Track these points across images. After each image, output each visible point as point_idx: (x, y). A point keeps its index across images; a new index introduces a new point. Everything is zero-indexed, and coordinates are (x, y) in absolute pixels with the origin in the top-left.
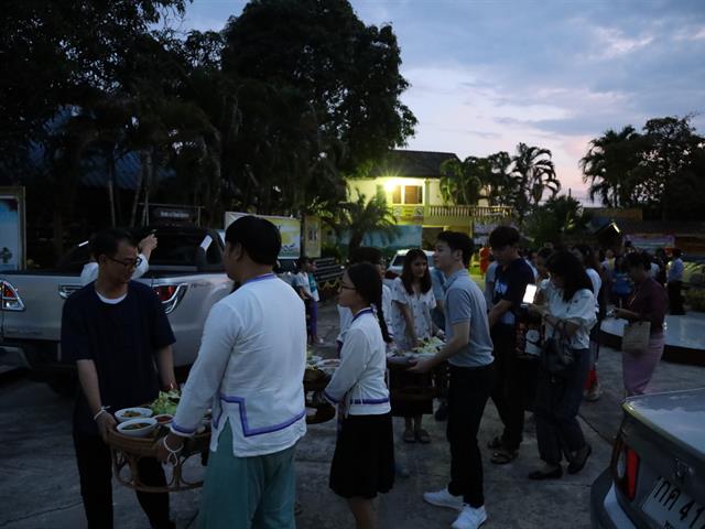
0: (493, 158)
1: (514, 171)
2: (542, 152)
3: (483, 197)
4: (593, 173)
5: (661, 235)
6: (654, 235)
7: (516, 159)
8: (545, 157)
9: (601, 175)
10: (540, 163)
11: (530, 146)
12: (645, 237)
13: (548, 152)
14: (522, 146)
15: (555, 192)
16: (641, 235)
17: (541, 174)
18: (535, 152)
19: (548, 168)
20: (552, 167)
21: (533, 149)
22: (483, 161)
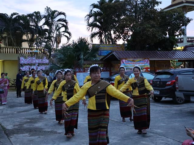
0: (30, 16)
1: (44, 24)
2: (60, 13)
3: (25, 41)
4: (93, 25)
5: (141, 59)
6: (138, 60)
7: (45, 17)
8: (62, 17)
9: (97, 26)
10: (59, 20)
11: (53, 10)
12: (133, 61)
13: (64, 14)
14: (48, 9)
15: (68, 39)
16: (131, 59)
17: (60, 28)
18: (56, 13)
19: (65, 24)
20: (66, 23)
21: (55, 11)
22: (23, 18)
